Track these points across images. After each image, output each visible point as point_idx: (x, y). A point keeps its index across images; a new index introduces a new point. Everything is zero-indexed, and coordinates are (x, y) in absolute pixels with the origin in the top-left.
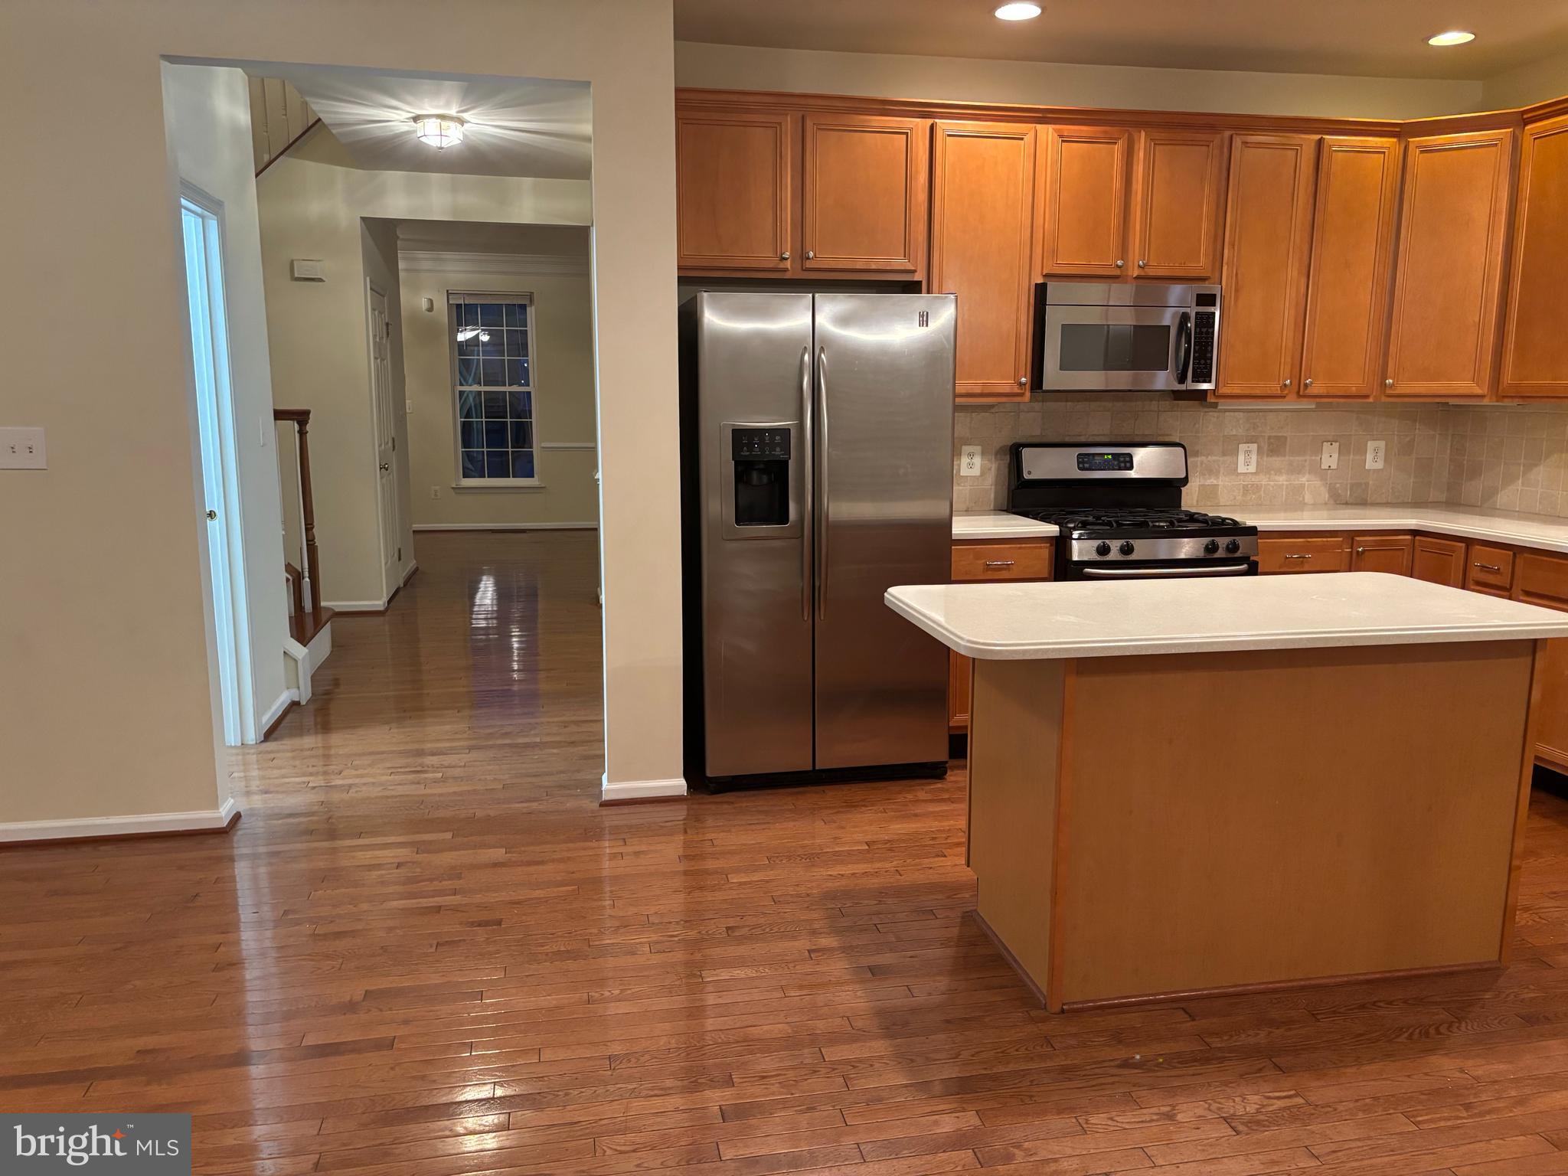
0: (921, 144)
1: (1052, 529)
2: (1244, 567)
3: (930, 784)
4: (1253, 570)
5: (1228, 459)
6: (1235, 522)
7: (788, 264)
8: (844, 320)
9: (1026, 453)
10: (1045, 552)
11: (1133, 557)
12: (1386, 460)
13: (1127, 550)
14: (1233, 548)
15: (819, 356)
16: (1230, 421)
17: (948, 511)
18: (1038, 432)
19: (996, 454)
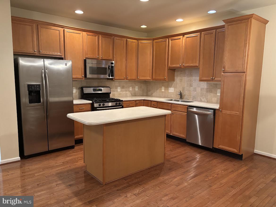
0: (62, 33)
1: (91, 102)
2: (121, 106)
3: (72, 150)
4: (123, 107)
5: (116, 89)
6: (119, 100)
7: (36, 53)
8: (51, 64)
9: (84, 88)
10: (90, 106)
11: (105, 106)
12: (138, 89)
13: (104, 105)
14: (120, 104)
15: (46, 71)
16: (116, 83)
17: (72, 99)
18: (85, 85)
19: (78, 89)
